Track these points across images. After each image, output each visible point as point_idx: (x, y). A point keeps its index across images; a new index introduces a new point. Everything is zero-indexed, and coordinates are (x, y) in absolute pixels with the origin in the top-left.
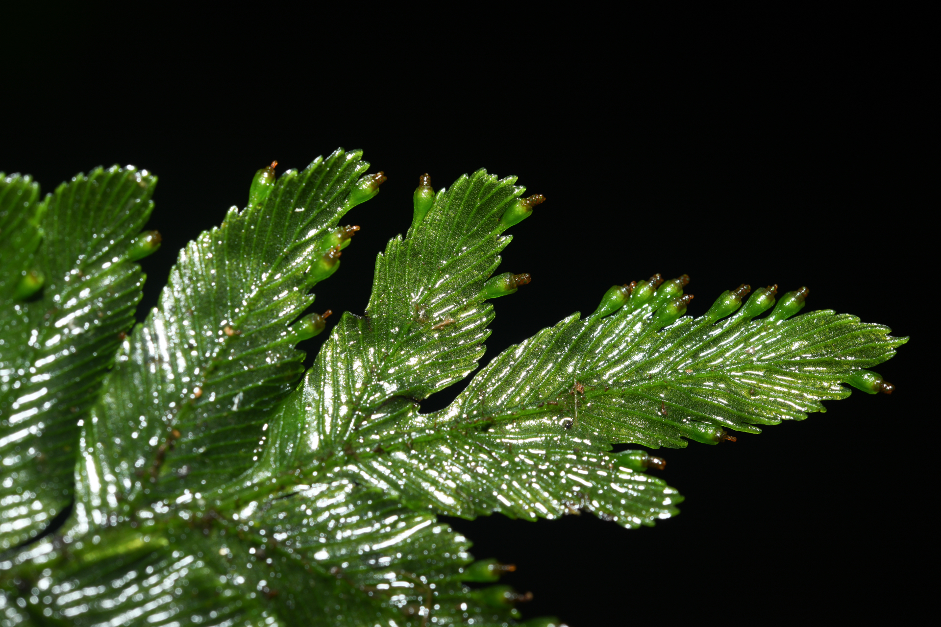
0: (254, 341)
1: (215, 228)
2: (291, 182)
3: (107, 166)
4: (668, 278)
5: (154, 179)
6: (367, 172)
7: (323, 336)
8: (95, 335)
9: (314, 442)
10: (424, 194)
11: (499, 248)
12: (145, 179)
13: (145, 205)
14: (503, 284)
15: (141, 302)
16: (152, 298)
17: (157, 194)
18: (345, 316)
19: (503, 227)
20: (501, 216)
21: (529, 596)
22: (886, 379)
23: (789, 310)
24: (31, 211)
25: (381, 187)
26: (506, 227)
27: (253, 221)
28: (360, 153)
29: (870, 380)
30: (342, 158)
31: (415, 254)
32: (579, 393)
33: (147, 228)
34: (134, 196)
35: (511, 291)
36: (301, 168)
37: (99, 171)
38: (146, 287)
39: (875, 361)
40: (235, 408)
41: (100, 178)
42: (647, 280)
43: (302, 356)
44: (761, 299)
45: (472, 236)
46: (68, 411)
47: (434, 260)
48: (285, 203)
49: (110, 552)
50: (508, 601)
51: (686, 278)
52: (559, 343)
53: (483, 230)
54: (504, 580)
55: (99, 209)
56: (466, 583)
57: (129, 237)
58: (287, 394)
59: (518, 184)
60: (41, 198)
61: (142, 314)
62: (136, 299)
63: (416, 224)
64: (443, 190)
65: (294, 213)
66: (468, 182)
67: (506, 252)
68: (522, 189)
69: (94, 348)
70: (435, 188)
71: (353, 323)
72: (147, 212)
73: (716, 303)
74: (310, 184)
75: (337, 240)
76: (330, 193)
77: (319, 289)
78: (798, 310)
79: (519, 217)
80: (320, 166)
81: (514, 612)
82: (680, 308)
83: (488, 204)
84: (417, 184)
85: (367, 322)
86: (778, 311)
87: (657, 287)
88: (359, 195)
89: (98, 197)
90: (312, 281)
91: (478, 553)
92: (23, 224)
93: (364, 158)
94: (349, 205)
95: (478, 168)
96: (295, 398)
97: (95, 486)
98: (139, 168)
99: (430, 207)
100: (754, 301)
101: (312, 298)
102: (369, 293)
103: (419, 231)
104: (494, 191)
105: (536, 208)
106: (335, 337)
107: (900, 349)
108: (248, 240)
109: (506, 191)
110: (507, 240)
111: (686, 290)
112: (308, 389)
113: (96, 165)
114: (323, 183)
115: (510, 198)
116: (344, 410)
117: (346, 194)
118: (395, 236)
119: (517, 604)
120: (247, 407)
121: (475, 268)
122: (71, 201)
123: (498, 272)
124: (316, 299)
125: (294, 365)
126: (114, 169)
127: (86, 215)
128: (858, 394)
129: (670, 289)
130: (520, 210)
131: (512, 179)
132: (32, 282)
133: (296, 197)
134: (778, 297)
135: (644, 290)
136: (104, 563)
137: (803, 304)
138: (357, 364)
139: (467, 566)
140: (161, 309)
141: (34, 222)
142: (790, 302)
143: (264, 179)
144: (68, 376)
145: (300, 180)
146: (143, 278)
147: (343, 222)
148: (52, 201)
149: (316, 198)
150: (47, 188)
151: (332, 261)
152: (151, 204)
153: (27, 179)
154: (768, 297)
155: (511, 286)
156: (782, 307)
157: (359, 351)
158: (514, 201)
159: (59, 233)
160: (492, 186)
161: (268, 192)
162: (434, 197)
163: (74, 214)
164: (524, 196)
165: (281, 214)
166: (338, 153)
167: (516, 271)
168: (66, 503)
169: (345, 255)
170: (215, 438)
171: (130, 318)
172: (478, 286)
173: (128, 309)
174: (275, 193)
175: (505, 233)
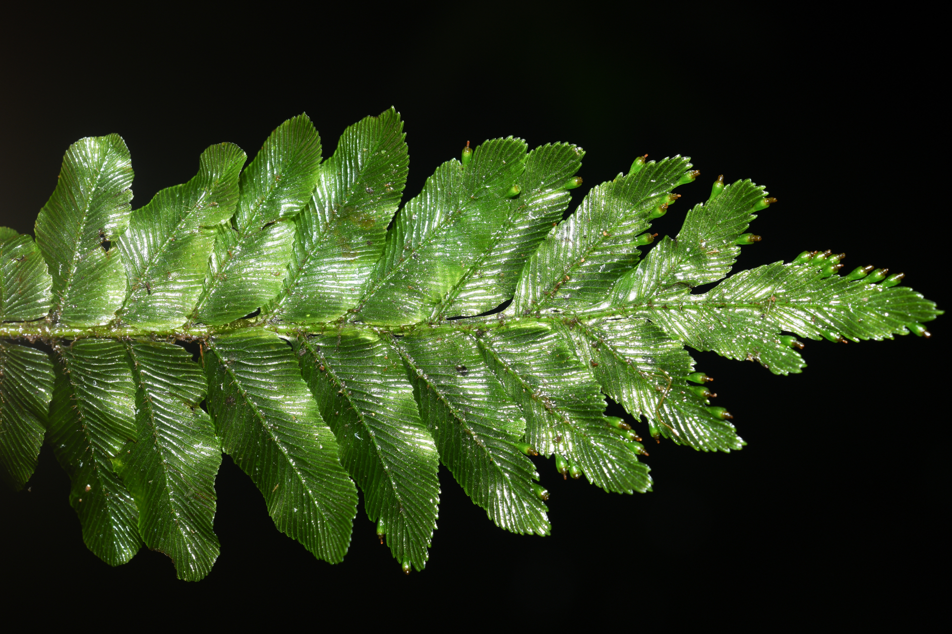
0: (616, 240)
1: (610, 182)
2: (651, 167)
3: (562, 142)
4: (834, 253)
5: (584, 153)
6: (691, 169)
7: (654, 244)
8: (540, 221)
9: (632, 296)
10: (718, 185)
11: (749, 220)
12: (579, 152)
13: (577, 164)
14: (747, 239)
15: (567, 210)
16: (572, 209)
17: (584, 160)
18: (666, 237)
19: (753, 210)
20: (753, 204)
21: (715, 395)
22: (928, 330)
23: (891, 283)
24: (522, 157)
25: (697, 178)
26: (754, 211)
27: (629, 182)
28: (689, 159)
29: (920, 329)
30: (679, 160)
31: (707, 214)
32: (772, 301)
33: (577, 175)
34: (573, 158)
35: (751, 243)
36: (658, 161)
37: (558, 143)
38: (571, 203)
39: (925, 319)
40: (600, 271)
41: (558, 147)
42: (823, 252)
43: (640, 253)
44: (878, 275)
45: (738, 211)
46: (519, 256)
47: (716, 219)
48: (646, 176)
49: (523, 326)
50: (704, 395)
51: (843, 255)
52: (770, 274)
53: (744, 209)
54: (706, 384)
55: (555, 161)
56: (688, 382)
57: (567, 178)
58: (629, 269)
59: (765, 190)
60: (528, 151)
61: (566, 216)
62: (565, 208)
63: (711, 199)
64: (729, 185)
65: (650, 182)
66: (741, 184)
67: (752, 223)
68: (766, 193)
69: (539, 227)
70: (725, 182)
71: (669, 242)
72: (578, 168)
73: (854, 271)
74: (661, 170)
75: (668, 200)
76: (670, 176)
77: (653, 221)
78: (896, 284)
79: (762, 207)
80: (667, 162)
81: (708, 401)
82: (835, 270)
83: (749, 196)
84: (716, 179)
85: (676, 243)
86: (885, 283)
87: (828, 256)
88: (684, 180)
89: (555, 156)
90: (652, 217)
91: (698, 369)
92: (517, 161)
93: (690, 162)
94: (678, 184)
95: (747, 178)
96: (632, 272)
97: (523, 292)
98: (578, 146)
99: (720, 192)
100: (874, 275)
101: (650, 226)
102: (680, 228)
103: (712, 202)
104: (752, 191)
105: (771, 205)
106: (659, 246)
107: (939, 316)
108: (625, 191)
109: (760, 192)
110: (755, 217)
111: (842, 261)
112: (639, 270)
113: (558, 141)
114: (668, 170)
115: (760, 196)
116: (652, 283)
117: (678, 178)
118: (699, 203)
119: (710, 398)
120: (606, 272)
121: (735, 228)
122: (542, 155)
123: (746, 232)
124: (652, 226)
125: (634, 256)
126: (566, 144)
127: (548, 163)
128: (912, 335)
129: (834, 259)
130: (764, 203)
131: (763, 187)
132: (514, 191)
133: (652, 174)
134: (887, 275)
135: (821, 256)
136: (519, 331)
137: (900, 282)
138: (666, 262)
139: (691, 373)
140: (575, 216)
141: (522, 161)
142: (893, 279)
143: (639, 162)
144: (524, 238)
145: (656, 167)
146: (570, 199)
147: (674, 191)
148: (533, 154)
149: (663, 177)
150: (532, 147)
151: (663, 210)
152: (581, 164)
153: (523, 140)
154: (882, 274)
155: (750, 240)
156: (887, 281)
157: (668, 256)
158: (761, 198)
159: (534, 169)
160: (752, 188)
161: (639, 169)
162: (723, 188)
163: (543, 161)
164: (767, 197)
165: (643, 182)
166: (678, 156)
167: (755, 234)
168: (509, 299)
169: (670, 208)
170: (587, 284)
171: (559, 217)
172: (735, 237)
173: (559, 213)
174: (642, 170)
175: (754, 213)
